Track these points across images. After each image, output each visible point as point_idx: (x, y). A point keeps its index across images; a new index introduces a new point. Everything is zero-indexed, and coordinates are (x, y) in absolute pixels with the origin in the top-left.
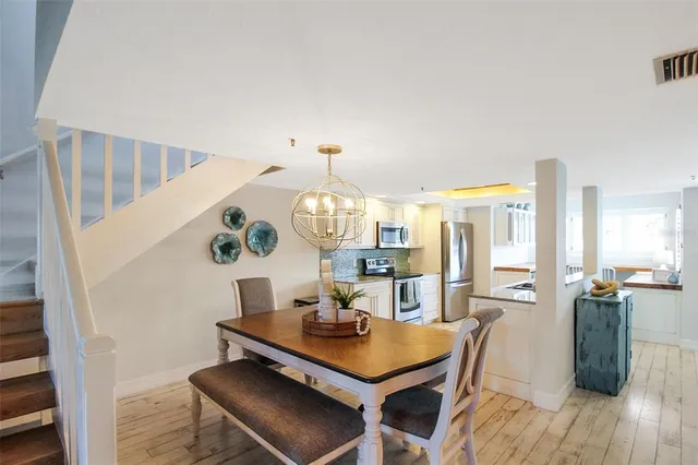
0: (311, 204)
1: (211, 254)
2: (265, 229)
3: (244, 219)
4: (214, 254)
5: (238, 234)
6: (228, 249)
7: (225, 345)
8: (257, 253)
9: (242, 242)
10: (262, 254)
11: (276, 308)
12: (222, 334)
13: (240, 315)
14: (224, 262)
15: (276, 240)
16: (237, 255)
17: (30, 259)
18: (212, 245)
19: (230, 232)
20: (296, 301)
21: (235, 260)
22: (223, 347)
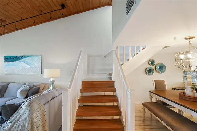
0: (182, 57)
1: (145, 73)
2: (161, 65)
3: (155, 62)
4: (146, 72)
5: (153, 67)
6: (150, 71)
7: (151, 97)
8: (159, 72)
9: (154, 69)
10: (160, 73)
11: (167, 90)
12: (150, 94)
13: (155, 90)
14: (149, 75)
15: (165, 68)
16: (153, 73)
17: (110, 73)
18: (145, 70)
19: (151, 66)
20: (173, 88)
21: (152, 74)
22: (151, 98)
